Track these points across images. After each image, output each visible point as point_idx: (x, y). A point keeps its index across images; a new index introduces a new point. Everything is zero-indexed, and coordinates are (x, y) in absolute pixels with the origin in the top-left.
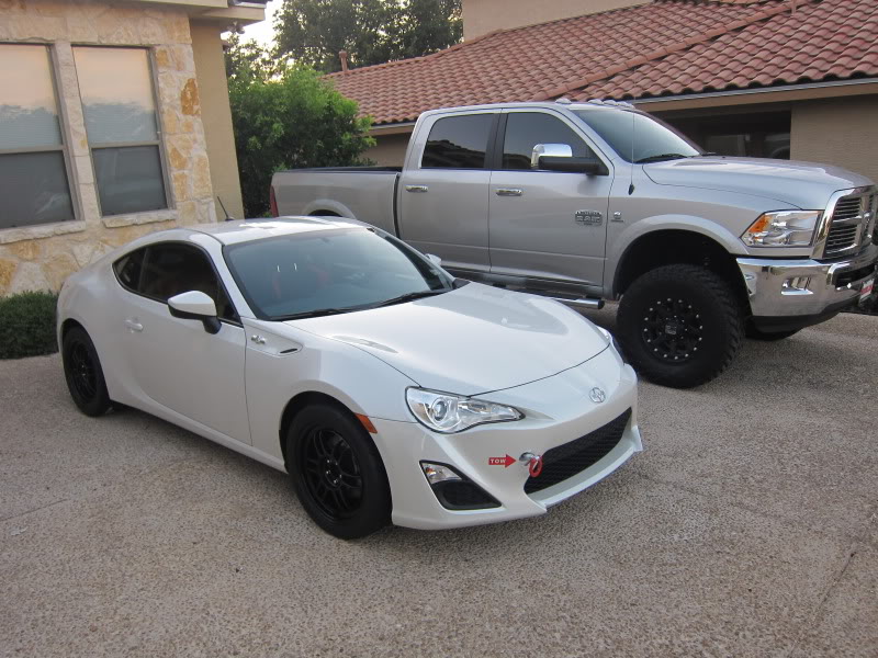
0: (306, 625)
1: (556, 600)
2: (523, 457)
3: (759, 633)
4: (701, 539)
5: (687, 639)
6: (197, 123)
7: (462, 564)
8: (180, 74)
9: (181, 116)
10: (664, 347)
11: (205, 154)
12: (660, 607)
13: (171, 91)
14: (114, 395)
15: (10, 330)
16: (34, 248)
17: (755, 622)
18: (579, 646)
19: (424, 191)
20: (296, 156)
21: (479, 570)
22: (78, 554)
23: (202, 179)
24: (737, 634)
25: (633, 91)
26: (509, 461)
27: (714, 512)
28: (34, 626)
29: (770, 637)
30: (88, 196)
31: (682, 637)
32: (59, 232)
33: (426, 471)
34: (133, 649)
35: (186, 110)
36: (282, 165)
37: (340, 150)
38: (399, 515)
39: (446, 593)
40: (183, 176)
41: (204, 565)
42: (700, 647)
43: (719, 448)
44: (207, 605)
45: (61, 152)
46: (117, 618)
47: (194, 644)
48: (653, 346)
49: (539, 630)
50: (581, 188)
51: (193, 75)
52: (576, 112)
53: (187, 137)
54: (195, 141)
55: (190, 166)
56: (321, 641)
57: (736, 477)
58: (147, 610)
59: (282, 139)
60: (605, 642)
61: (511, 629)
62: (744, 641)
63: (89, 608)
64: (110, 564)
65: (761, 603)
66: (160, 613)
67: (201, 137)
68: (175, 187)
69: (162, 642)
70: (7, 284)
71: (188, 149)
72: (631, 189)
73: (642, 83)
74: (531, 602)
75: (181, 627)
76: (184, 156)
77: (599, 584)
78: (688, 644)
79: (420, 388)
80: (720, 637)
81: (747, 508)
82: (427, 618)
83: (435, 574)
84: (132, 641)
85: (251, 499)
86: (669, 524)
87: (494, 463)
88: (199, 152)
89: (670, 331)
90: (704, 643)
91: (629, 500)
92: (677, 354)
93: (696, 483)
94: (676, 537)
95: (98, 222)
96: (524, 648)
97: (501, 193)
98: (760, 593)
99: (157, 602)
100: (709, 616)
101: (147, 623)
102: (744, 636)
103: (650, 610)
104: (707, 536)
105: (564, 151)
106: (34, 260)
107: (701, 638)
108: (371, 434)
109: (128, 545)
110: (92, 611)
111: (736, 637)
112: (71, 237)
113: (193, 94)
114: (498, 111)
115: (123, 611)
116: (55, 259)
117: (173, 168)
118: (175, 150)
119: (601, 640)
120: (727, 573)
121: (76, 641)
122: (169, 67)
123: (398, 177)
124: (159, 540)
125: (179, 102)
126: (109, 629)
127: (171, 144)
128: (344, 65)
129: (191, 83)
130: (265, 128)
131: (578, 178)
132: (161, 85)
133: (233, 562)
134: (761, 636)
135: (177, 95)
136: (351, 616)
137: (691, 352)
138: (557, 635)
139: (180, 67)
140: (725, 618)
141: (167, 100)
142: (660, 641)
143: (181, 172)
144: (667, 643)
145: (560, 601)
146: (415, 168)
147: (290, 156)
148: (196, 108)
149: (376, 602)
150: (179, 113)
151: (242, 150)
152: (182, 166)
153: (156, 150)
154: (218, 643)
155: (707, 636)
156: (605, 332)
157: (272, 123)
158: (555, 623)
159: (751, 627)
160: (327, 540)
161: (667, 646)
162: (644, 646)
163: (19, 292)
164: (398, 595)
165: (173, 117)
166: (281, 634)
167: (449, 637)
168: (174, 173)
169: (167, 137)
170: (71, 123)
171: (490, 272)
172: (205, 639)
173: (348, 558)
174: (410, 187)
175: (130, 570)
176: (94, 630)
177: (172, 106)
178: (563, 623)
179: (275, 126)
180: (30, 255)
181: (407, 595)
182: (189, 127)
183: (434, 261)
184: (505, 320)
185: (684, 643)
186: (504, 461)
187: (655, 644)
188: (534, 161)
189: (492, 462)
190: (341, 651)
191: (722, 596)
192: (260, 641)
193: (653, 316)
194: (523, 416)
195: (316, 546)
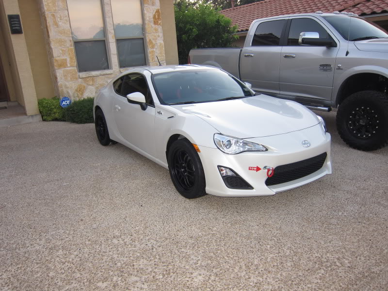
0: (162, 229)
1: (273, 232)
2: (265, 167)
3: (368, 258)
4: (353, 215)
5: (330, 256)
6: (160, 28)
7: (235, 214)
8: (153, 7)
9: (153, 25)
10: (359, 131)
11: (162, 42)
12: (321, 241)
13: (150, 14)
14: (111, 137)
15: (81, 112)
16: (93, 80)
17: (368, 254)
18: (277, 252)
19: (252, 56)
20: (203, 44)
21: (242, 217)
22: (84, 194)
23: (161, 53)
24: (356, 257)
25: (367, 11)
26: (258, 169)
27: (364, 205)
28: (62, 216)
29: (374, 261)
30: (114, 59)
31: (328, 255)
32: (103, 74)
33: (220, 171)
34: (94, 229)
35: (156, 23)
36: (196, 48)
37: (222, 41)
38: (208, 189)
39: (224, 224)
40: (153, 51)
41: (130, 202)
42: (336, 260)
43: (376, 178)
44: (126, 217)
45: (104, 41)
46: (92, 217)
47: (117, 230)
48: (353, 130)
49: (261, 243)
50: (324, 53)
51: (159, 8)
52: (324, 18)
53: (155, 34)
54: (159, 36)
55: (156, 47)
56: (166, 235)
57: (381, 191)
58: (103, 216)
59: (197, 36)
60: (290, 252)
61: (249, 241)
62: (359, 261)
63: (82, 213)
64: (95, 198)
65: (374, 246)
66: (107, 217)
67: (161, 35)
68: (150, 56)
69: (105, 228)
70: (82, 94)
71: (155, 39)
72: (347, 53)
73: (372, 7)
74: (261, 232)
75: (114, 223)
76: (154, 43)
77: (295, 228)
78: (330, 258)
79: (221, 134)
80: (347, 257)
81: (382, 205)
82: (213, 232)
83: (223, 216)
84: (95, 226)
85: (155, 180)
86: (339, 208)
87: (251, 170)
88: (160, 41)
89: (362, 122)
90: (338, 259)
91: (323, 196)
92: (365, 134)
93: (359, 192)
94: (340, 214)
95: (118, 70)
96: (251, 249)
97: (286, 57)
98: (374, 242)
99: (108, 214)
100: (345, 248)
101: (102, 221)
102: (360, 259)
103: (316, 242)
104: (356, 214)
105: (315, 36)
106: (92, 85)
107: (337, 257)
108: (198, 153)
109: (104, 192)
110: (83, 214)
111: (355, 259)
112: (107, 76)
113: (158, 16)
114: (288, 18)
115: (94, 215)
116: (101, 85)
117: (149, 48)
118: (150, 40)
119: (288, 251)
120: (361, 232)
121: (75, 224)
122: (148, 4)
123: (241, 50)
124: (115, 192)
125: (152, 19)
126: (87, 221)
127: (149, 37)
128: (233, 5)
129: (158, 11)
130: (190, 31)
131: (322, 49)
132: (145, 12)
133: (141, 202)
134: (369, 260)
135: (152, 16)
136: (181, 228)
137: (372, 134)
138: (269, 246)
139: (153, 4)
140: (353, 250)
141: (148, 19)
142: (316, 255)
143: (152, 50)
144: (320, 256)
145: (274, 233)
146: (249, 46)
147: (200, 44)
148: (159, 22)
149: (193, 224)
150: (152, 24)
151: (180, 41)
152: (153, 47)
153: (143, 40)
154: (126, 231)
155: (341, 256)
156: (320, 118)
157: (193, 29)
158: (269, 241)
159: (365, 255)
160: (181, 198)
161: (319, 258)
162: (308, 256)
163: (86, 98)
164: (204, 222)
165: (150, 26)
166: (151, 231)
167: (220, 241)
168: (149, 50)
169: (147, 34)
170: (108, 28)
171: (279, 94)
172: (121, 229)
173: (188, 206)
174: (247, 54)
175: (101, 201)
176: (82, 220)
177: (149, 21)
178: (273, 241)
179: (194, 30)
180: (91, 83)
181: (208, 223)
182: (156, 30)
183: (248, 85)
184: (281, 112)
185: (328, 257)
186: (256, 169)
187: (314, 256)
188: (300, 40)
189: (250, 169)
190: (173, 240)
191: (355, 241)
192: (142, 232)
193: (354, 115)
194: (267, 150)
195: (176, 200)
